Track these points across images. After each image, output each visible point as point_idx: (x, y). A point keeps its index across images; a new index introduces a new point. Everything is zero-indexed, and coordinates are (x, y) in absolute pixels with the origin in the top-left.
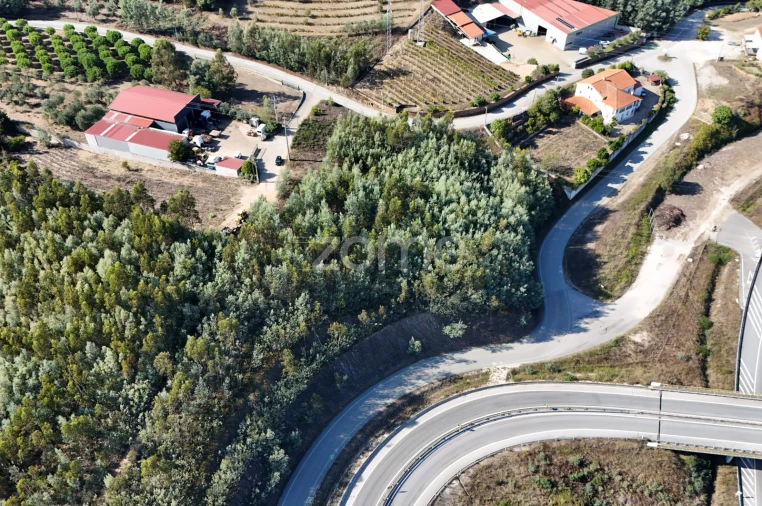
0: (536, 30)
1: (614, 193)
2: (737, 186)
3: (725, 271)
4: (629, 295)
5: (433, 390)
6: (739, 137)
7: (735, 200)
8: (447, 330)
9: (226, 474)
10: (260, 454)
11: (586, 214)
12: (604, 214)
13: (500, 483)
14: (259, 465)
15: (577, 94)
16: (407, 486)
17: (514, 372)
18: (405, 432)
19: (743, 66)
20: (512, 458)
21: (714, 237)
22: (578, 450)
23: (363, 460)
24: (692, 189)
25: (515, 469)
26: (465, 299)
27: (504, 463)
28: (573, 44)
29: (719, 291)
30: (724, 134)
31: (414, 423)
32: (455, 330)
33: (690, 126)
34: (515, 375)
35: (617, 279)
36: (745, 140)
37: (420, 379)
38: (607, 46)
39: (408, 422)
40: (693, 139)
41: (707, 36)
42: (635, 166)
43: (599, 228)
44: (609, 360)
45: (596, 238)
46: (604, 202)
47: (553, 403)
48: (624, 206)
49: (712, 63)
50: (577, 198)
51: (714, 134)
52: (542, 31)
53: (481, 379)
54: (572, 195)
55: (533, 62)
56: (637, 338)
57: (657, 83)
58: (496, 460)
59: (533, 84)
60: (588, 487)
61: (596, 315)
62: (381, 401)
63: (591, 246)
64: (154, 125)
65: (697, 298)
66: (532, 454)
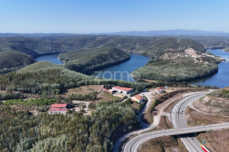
0: (120, 92)
1: (144, 112)
2: (163, 109)
3: (166, 118)
4: (153, 123)
5: (130, 137)
6: (160, 103)
7: (163, 111)
8: (129, 127)
9: (105, 145)
10: (108, 144)
11: (141, 115)
12: (144, 114)
13: (147, 146)
14: (109, 146)
15: (132, 99)
16: (132, 148)
17: (141, 133)
18: (128, 143)
19: (156, 94)
20: (147, 142)
21: (162, 115)
22: (156, 139)
23: (123, 147)
24: (156, 110)
25: (148, 143)
26: (130, 122)
27: (146, 143)
28: (128, 93)
29: (167, 121)
30: (157, 103)
31: (129, 141)
32: (130, 127)
33: (151, 102)
34: (142, 133)
35: (151, 121)
36: (161, 104)
37: (128, 136)
38: (133, 93)
39: (128, 141)
40: (153, 104)
41: (148, 91)
42: (146, 108)
44: (155, 129)
45: (144, 117)
46: (143, 113)
47: (150, 135)
48: (147, 113)
49: (151, 94)
50: (139, 113)
51: (156, 103)
52: (122, 92)
53: (137, 135)
54: (138, 112)
55: (122, 96)
56: (158, 127)
57: (144, 97)
58: (145, 143)
59: (124, 99)
60: (160, 143)
61: (150, 126)
62: (123, 139)
63: (144, 118)
64: (61, 108)
65: (164, 121)
66: (150, 141)
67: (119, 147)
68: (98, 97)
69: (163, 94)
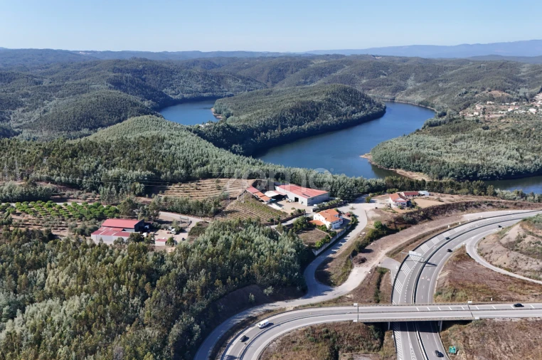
0: (294, 200)
1: (335, 252)
2: (388, 250)
3: (385, 275)
4: (344, 285)
5: (262, 315)
6: (388, 234)
7: (388, 254)
8: (265, 291)
9: (176, 330)
10: (189, 327)
11: (323, 260)
12: (331, 260)
13: (293, 342)
14: (188, 332)
15: (314, 219)
16: (253, 345)
17: (296, 308)
18: (250, 329)
19: (385, 209)
20: (298, 332)
21: (379, 265)
22: (324, 327)
23: (232, 339)
24: (369, 251)
25: (300, 337)
26: (272, 277)
27: (295, 335)
28: (310, 204)
29: (383, 282)
30: (380, 232)
31: (254, 325)
32: (269, 291)
33: (365, 230)
34: (296, 309)
35: (339, 279)
36: (390, 236)
37: (255, 312)
38: (326, 204)
39: (250, 326)
40: (368, 234)
41: (369, 201)
42: (343, 244)
43: (329, 264)
44: (339, 301)
45: (328, 267)
46: (331, 255)
47: (313, 315)
48: (340, 256)
49: (373, 210)
50: (319, 255)
51: (375, 232)
52: (297, 200)
53: (283, 311)
54: (317, 253)
55: (293, 209)
56: (349, 296)
57: (349, 216)
58: (291, 334)
59: (293, 216)
60: (331, 339)
61: (331, 290)
62: (239, 319)
63: (326, 270)
64: (124, 230)
65: (373, 284)
66: (306, 330)
67: (223, 337)
68: (228, 208)
69: (407, 210)
